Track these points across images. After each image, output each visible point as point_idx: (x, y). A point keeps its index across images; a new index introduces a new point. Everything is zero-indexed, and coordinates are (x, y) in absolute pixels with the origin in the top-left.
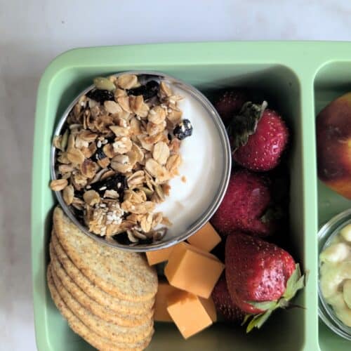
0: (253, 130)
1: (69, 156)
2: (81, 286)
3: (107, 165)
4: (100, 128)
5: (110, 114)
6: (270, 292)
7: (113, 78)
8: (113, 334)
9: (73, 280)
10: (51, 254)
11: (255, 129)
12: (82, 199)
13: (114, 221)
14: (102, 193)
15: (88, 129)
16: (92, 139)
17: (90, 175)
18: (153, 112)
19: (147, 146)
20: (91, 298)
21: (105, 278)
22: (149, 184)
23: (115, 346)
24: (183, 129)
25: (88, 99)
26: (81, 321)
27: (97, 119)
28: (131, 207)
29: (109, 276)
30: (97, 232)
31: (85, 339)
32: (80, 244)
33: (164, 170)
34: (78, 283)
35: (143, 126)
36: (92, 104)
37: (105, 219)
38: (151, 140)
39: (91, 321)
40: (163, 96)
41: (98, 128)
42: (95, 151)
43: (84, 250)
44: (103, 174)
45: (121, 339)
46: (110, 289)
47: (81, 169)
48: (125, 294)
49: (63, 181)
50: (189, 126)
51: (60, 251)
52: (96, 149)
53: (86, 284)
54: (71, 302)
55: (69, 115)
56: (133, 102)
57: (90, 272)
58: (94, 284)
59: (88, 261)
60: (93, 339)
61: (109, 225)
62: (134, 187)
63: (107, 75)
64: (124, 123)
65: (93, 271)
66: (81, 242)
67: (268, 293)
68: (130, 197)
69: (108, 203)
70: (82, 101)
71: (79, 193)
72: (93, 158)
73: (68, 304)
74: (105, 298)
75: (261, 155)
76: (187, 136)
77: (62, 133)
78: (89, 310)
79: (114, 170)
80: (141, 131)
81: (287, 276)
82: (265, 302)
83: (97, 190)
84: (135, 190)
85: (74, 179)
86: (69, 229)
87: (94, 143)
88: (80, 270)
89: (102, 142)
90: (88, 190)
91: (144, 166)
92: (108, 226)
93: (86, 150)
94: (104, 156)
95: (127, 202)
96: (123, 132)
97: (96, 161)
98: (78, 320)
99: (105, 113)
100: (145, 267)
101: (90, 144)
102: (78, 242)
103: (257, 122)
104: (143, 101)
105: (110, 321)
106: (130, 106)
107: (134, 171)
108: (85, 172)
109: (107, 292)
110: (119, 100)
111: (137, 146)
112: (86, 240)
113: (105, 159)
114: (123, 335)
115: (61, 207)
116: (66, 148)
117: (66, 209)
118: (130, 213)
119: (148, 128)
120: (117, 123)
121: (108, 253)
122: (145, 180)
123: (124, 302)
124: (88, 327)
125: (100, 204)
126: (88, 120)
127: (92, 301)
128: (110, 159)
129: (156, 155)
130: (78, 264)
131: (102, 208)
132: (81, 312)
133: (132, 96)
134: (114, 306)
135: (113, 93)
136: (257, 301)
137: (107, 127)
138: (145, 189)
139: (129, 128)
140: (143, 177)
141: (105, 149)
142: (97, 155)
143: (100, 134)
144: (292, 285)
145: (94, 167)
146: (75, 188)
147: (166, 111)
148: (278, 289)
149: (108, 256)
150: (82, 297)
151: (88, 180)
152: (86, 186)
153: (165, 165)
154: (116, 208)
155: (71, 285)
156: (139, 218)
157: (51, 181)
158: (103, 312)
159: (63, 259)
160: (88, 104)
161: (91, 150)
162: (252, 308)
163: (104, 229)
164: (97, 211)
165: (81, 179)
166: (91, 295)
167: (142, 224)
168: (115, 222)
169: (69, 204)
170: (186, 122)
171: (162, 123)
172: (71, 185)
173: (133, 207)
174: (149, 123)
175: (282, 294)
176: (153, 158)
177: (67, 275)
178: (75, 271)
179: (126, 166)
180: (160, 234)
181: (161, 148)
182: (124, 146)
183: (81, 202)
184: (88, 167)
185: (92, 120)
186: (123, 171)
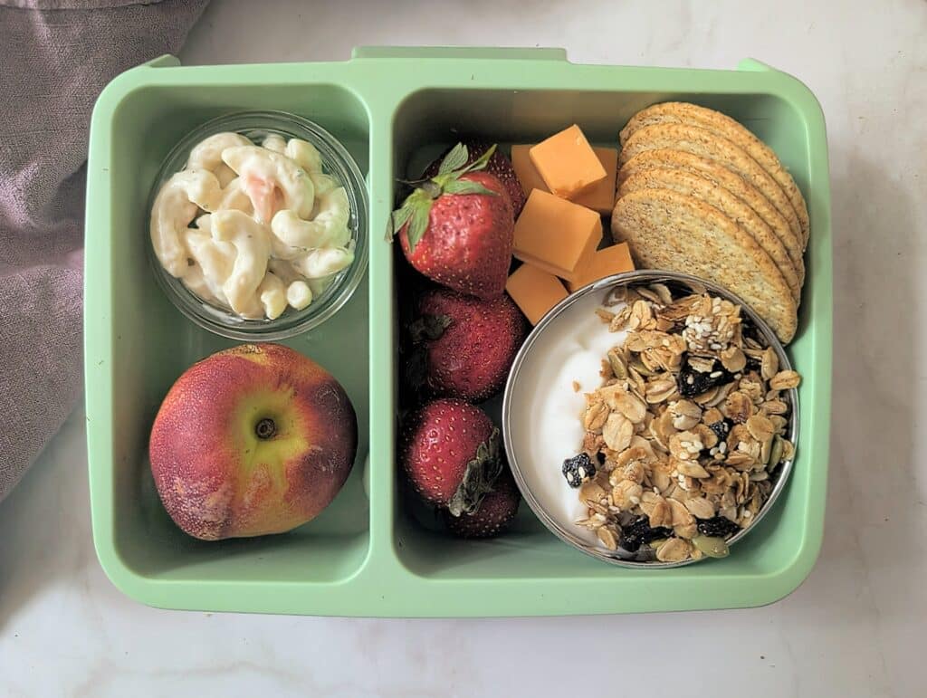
0: (471, 467)
1: (771, 428)
2: (760, 221)
3: (707, 413)
4: (724, 475)
5: (704, 496)
6: (457, 209)
7: (697, 556)
8: (706, 142)
9: (773, 230)
10: (804, 270)
11: (468, 470)
12: (748, 357)
13: (700, 322)
14: (718, 366)
15: (741, 472)
16: (734, 456)
17: (737, 396)
18: (634, 500)
19: (642, 443)
20: (744, 201)
21: (718, 232)
22: (641, 382)
23: (703, 123)
24: (582, 471)
25: (737, 522)
26: (760, 165)
27: (728, 488)
28: (671, 343)
29: (710, 234)
30: (728, 304)
31: (754, 137)
32: (755, 285)
33: (613, 403)
34: (764, 225)
35: (649, 477)
36: (731, 514)
37: (714, 324)
38: (636, 454)
39: (743, 165)
40: (614, 526)
41: (727, 474)
42: (730, 437)
43: (749, 277)
44: (715, 398)
45: (693, 133)
46: (711, 215)
47: (752, 407)
48: (684, 205)
49: (778, 386)
50: (570, 477)
51: (791, 275)
52: (728, 440)
53: (751, 224)
54: (776, 196)
55: (769, 495)
56: (667, 516)
57: (745, 244)
58: (738, 223)
59: (745, 259)
60: (742, 137)
61: (708, 316)
62: (664, 375)
63: (707, 561)
64: (684, 483)
65: (738, 245)
66: (754, 288)
67: (460, 206)
68: (672, 358)
69: (708, 351)
70: (749, 519)
71: (752, 366)
72: (731, 424)
73: (781, 192)
74: (720, 200)
75: (457, 426)
76: (574, 460)
77: (780, 467)
78: (748, 184)
79: (697, 404)
80: (653, 468)
81: (428, 234)
82: (467, 192)
83: (725, 371)
84: (661, 371)
85: (762, 391)
86: (773, 309)
87: (731, 450)
88: (760, 246)
89: (719, 452)
90: (739, 372)
91: (648, 410)
92: (710, 313)
93: (743, 437)
94: (715, 428)
95: (678, 352)
96: (687, 468)
97: (726, 420)
98: (765, 166)
99: (712, 500)
100: (635, 239)
101: (736, 448)
102: (758, 289)
103: (465, 480)
104: (651, 517)
105: (711, 162)
106: (671, 511)
107: (665, 403)
108: (745, 401)
109: (715, 209)
110: (691, 520)
111: (660, 444)
112: (743, 290)
113: (711, 423)
114: (687, 137)
115: (782, 343)
116: (774, 441)
117: (774, 341)
118: (670, 333)
119: (642, 474)
120: (696, 482)
121: (704, 267)
122: (647, 388)
123: (684, 190)
124: (749, 156)
125: (721, 350)
126: (742, 486)
127: (742, 196)
128: (702, 422)
129: (628, 429)
130: (764, 256)
131: (717, 343)
132: (760, 180)
133: (667, 527)
134: (706, 187)
135: (700, 532)
136: (479, 194)
137: (712, 476)
138: (646, 373)
139: (675, 474)
140: (649, 392)
141: (714, 439)
142: (726, 429)
143: (722, 464)
144: (418, 219)
145: (729, 410)
146: (760, 374)
147: (610, 502)
148: (443, 213)
149: (705, 263)
150: (757, 203)
151: (739, 389)
152: (742, 378)
153: (612, 411)
154: (697, 342)
155: (776, 222)
156: (654, 324)
157: (798, 387)
158: (724, 178)
159: (787, 263)
160: (738, 513)
161: (735, 438)
162: (484, 182)
163: (716, 310)
164: (726, 337)
165: (750, 390)
166: (743, 206)
167: (648, 313)
168: (697, 319)
169: (769, 348)
170: (576, 483)
171: (618, 482)
172: (766, 379)
173: (666, 342)
174: (641, 481)
175: (435, 206)
176: (633, 424)
177: (780, 238)
178: (769, 245)
179: (679, 412)
180: (616, 297)
181: (618, 441)
182: (683, 444)
183: (750, 352)
184: (740, 410)
185: (735, 488)
186: (683, 402)
